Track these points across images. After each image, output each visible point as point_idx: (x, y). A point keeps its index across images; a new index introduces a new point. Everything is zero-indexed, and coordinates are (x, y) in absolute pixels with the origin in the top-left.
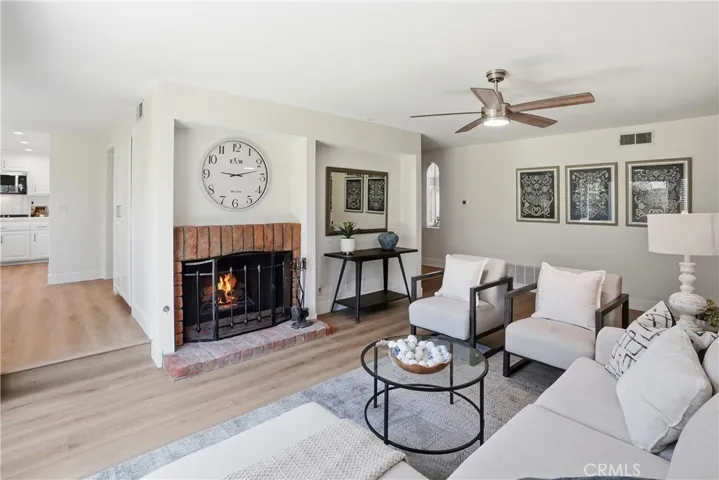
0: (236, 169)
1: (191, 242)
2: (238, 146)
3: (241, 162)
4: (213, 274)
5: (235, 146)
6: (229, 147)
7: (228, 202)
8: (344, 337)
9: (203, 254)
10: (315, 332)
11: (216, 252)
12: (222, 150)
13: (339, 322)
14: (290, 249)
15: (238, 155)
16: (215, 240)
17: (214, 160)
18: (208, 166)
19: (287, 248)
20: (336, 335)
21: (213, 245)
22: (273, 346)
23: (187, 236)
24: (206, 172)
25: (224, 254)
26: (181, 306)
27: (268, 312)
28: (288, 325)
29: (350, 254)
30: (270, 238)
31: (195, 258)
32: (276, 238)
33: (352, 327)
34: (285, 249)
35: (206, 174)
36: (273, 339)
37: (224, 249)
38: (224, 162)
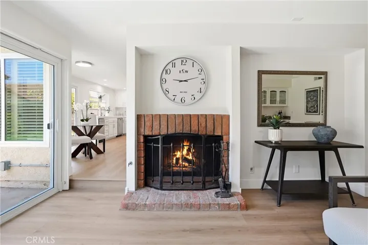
0: (183, 77)
1: (148, 124)
2: (185, 61)
3: (187, 72)
4: (160, 146)
5: (182, 61)
6: (178, 62)
7: (178, 99)
8: (256, 217)
9: (155, 132)
10: (229, 204)
11: (164, 132)
12: (174, 66)
13: (260, 200)
14: (220, 134)
15: (185, 68)
16: (164, 123)
17: (169, 72)
18: (164, 76)
19: (218, 133)
20: (250, 212)
21: (162, 126)
22: (189, 206)
23: (146, 119)
24: (164, 80)
25: (169, 133)
26: (143, 163)
27: (200, 179)
28: (212, 192)
29: (276, 142)
30: (203, 124)
31: (150, 134)
32: (208, 125)
33: (271, 208)
34: (216, 134)
35: (163, 81)
36: (192, 201)
37: (169, 130)
38: (175, 73)
